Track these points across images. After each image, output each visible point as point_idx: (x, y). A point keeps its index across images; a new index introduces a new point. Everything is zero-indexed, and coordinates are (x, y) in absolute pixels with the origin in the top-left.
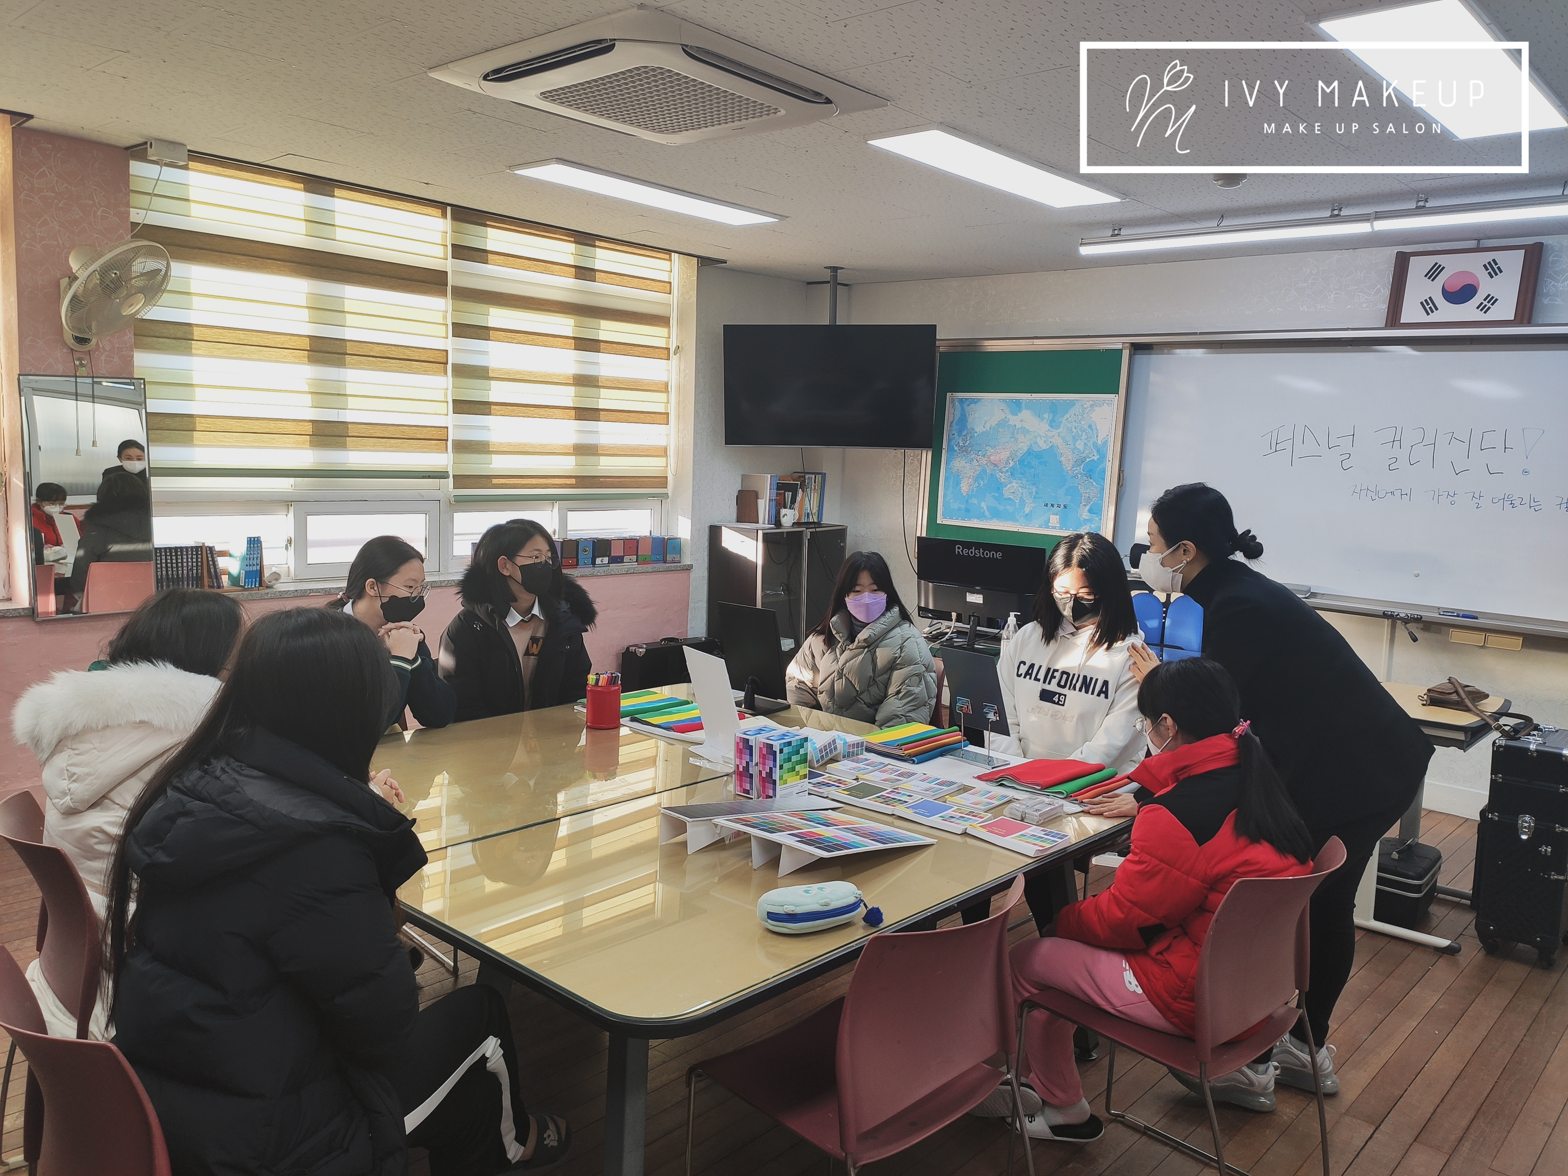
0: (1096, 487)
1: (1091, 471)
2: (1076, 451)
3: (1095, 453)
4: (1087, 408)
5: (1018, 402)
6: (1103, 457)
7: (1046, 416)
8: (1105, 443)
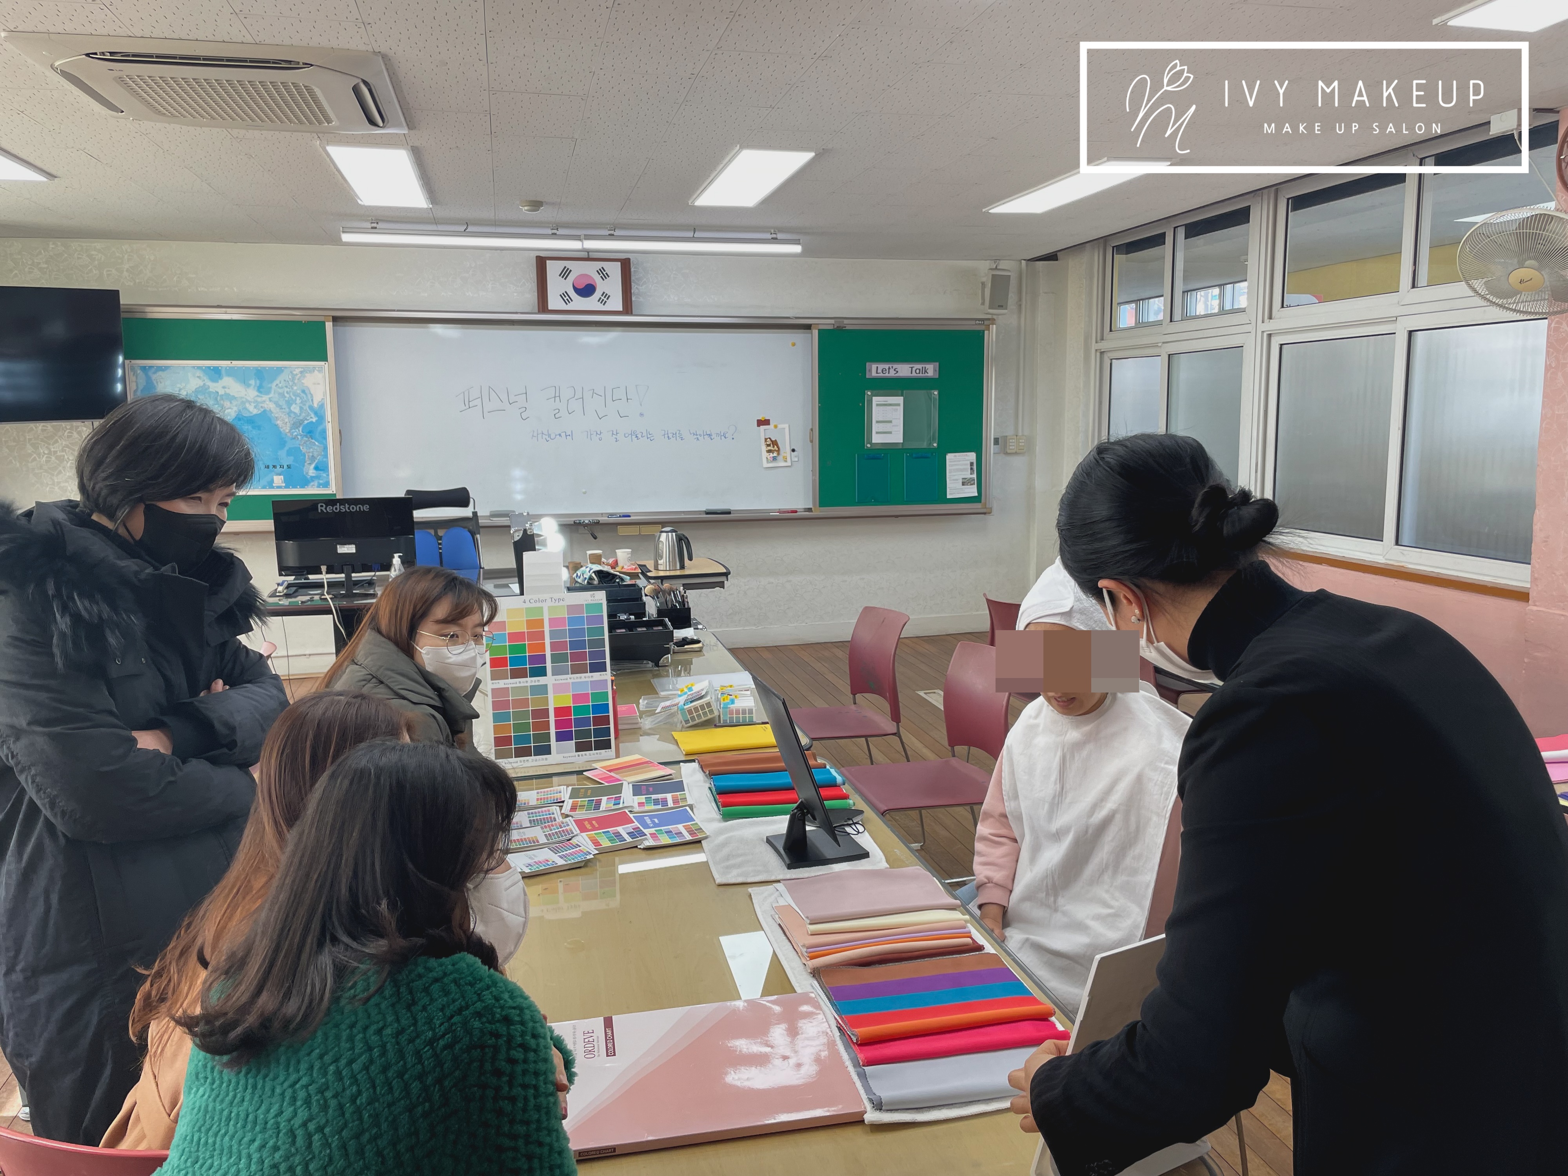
0: (318, 446)
1: (310, 432)
2: (292, 415)
3: (313, 415)
4: (297, 375)
5: (217, 371)
6: (321, 418)
7: (252, 382)
8: (322, 406)
